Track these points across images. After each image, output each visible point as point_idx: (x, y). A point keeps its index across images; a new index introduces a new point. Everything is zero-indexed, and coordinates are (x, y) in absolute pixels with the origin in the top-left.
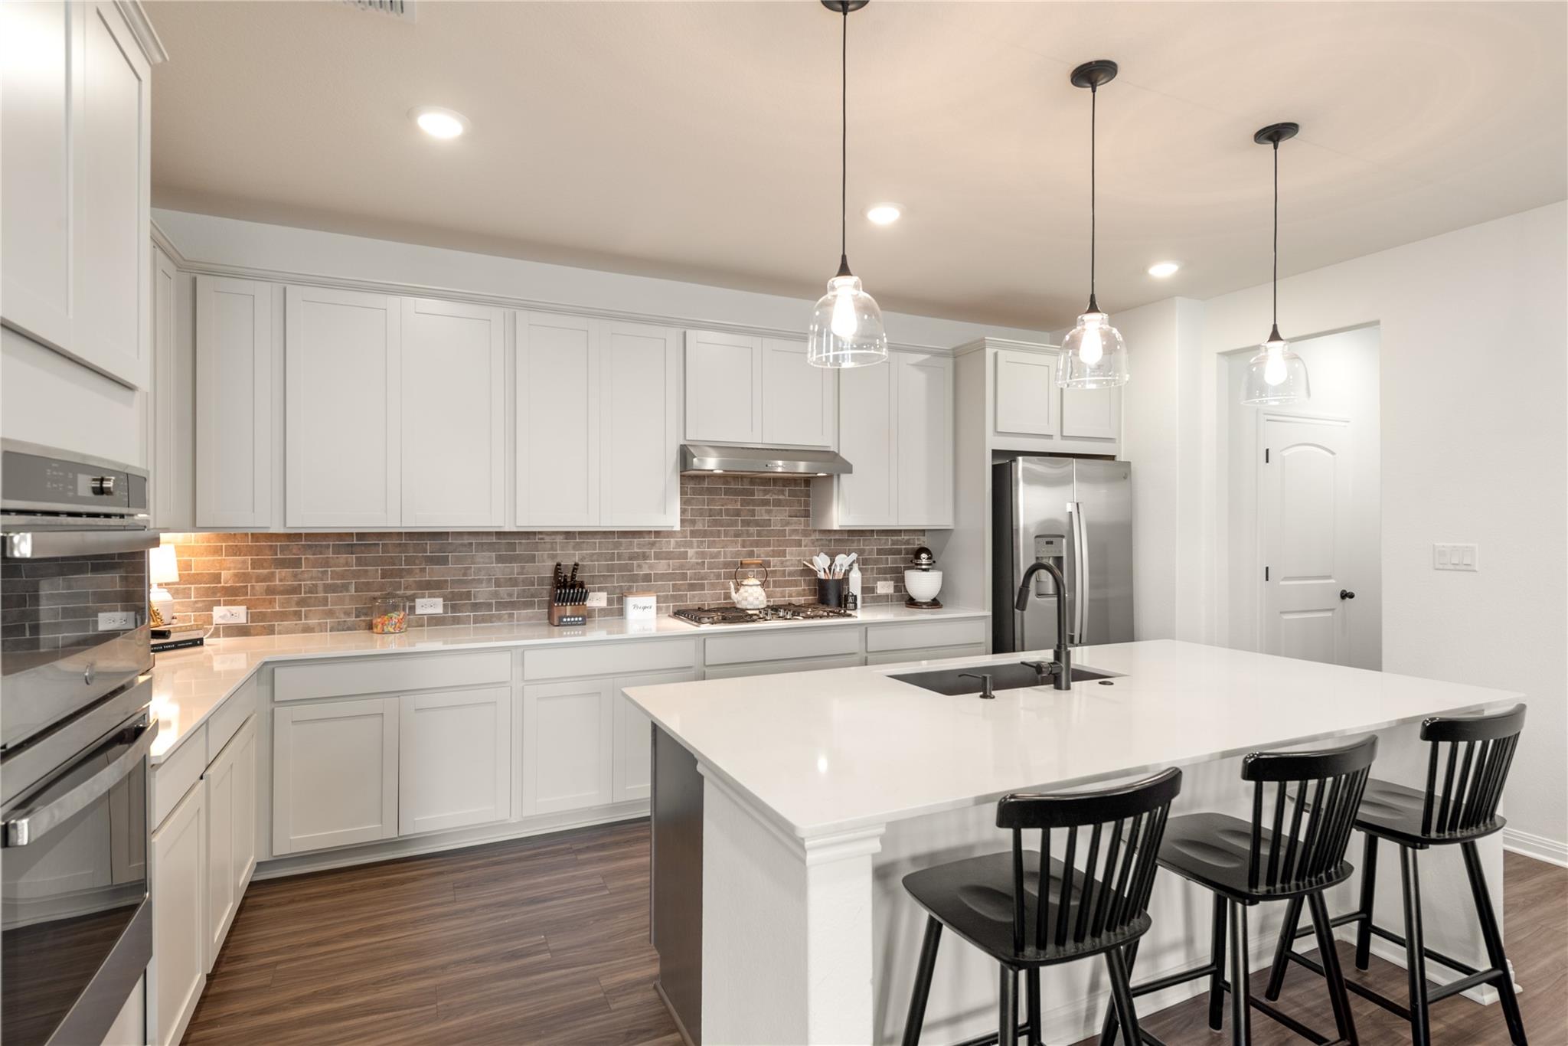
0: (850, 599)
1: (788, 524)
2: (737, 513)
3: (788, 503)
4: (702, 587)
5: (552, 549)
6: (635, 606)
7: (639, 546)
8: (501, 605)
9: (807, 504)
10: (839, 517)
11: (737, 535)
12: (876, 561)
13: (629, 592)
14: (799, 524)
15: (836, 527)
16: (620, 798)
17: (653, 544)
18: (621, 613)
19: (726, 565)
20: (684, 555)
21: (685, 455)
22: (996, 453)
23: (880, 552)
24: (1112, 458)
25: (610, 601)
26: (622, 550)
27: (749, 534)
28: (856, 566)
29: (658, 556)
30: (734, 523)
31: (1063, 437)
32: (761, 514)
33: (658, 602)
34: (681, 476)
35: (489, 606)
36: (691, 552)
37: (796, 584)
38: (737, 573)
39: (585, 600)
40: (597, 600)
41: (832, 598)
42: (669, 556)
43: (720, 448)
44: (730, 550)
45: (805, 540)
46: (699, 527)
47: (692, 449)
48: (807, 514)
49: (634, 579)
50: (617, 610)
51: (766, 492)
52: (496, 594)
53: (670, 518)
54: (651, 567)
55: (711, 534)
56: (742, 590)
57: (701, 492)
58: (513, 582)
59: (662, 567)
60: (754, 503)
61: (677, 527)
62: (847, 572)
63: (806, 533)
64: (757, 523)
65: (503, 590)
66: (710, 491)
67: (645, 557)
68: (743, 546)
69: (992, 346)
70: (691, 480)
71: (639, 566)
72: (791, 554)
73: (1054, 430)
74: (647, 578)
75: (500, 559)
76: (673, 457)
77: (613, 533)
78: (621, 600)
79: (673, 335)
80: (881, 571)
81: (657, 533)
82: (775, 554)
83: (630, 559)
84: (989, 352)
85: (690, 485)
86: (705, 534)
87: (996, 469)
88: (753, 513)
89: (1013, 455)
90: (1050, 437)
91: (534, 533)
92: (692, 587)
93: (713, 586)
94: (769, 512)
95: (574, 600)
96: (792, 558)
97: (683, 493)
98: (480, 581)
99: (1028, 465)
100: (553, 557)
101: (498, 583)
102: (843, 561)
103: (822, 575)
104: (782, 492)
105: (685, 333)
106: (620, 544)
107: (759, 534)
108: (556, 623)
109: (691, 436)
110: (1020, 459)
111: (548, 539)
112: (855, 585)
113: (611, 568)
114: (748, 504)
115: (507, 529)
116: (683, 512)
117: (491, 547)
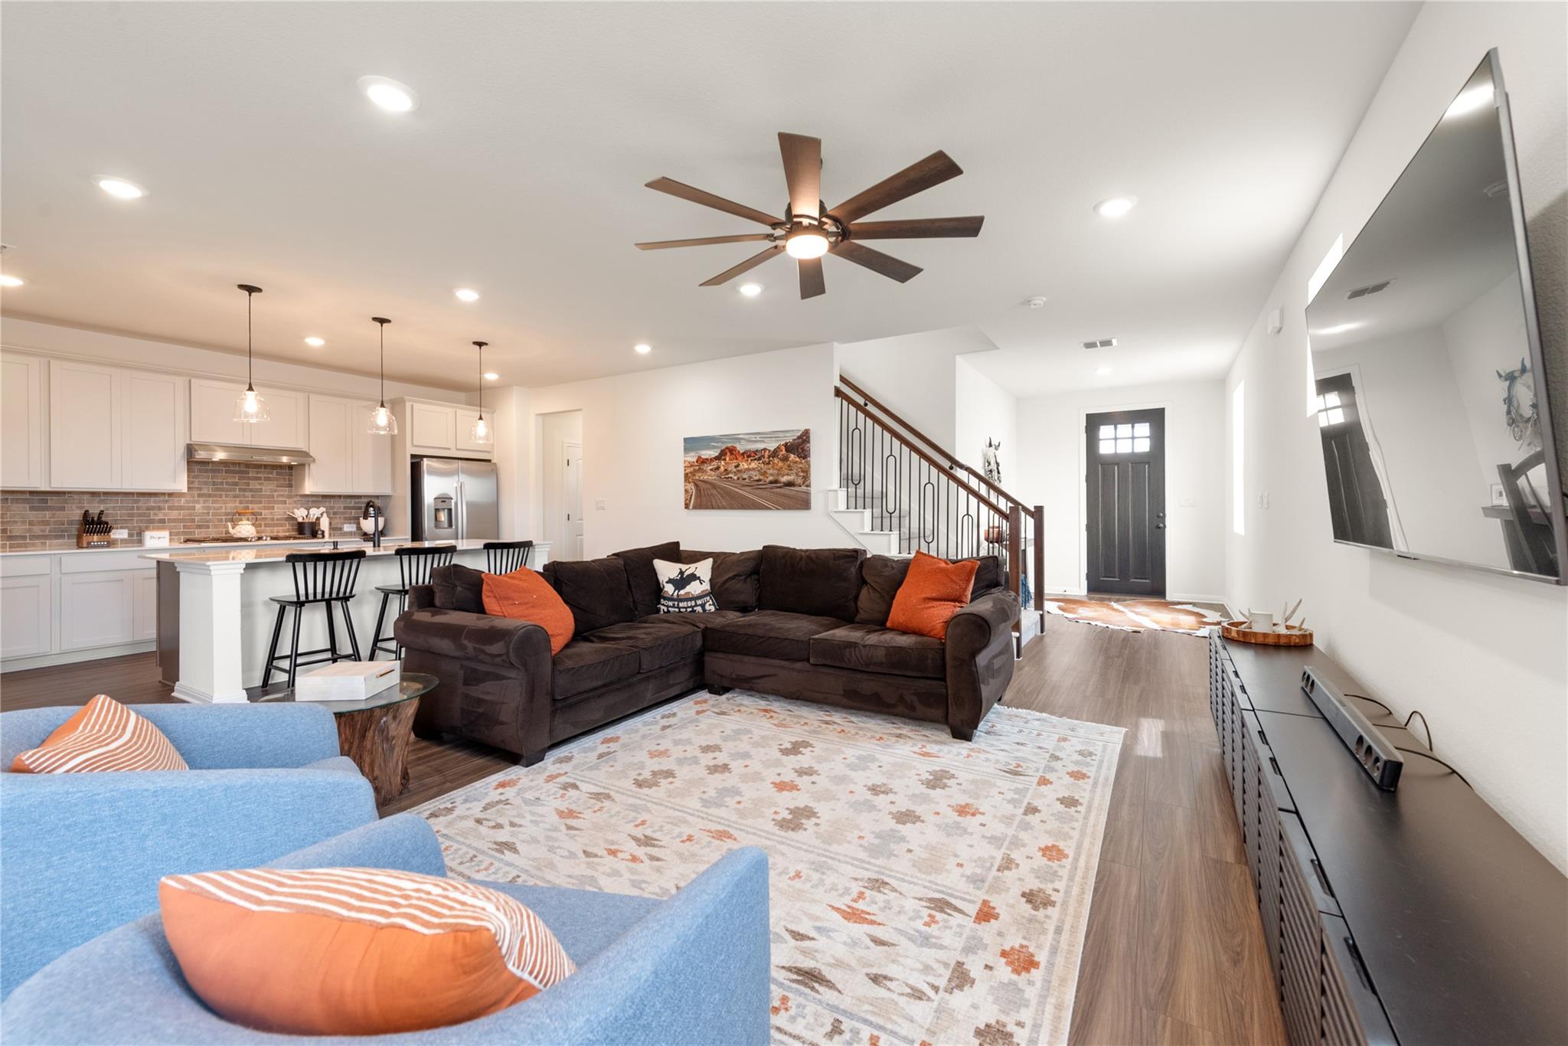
0: (320, 532)
1: (276, 491)
2: (236, 484)
3: (275, 479)
4: (208, 527)
5: (80, 503)
6: (151, 537)
7: (155, 502)
8: (33, 537)
9: (290, 480)
10: (310, 487)
11: (235, 496)
12: (343, 513)
13: (147, 528)
14: (285, 491)
15: (307, 492)
16: (138, 638)
17: (167, 501)
18: (140, 542)
19: (227, 514)
20: (194, 508)
21: (190, 450)
22: (413, 456)
23: (345, 508)
24: (489, 461)
25: (130, 535)
26: (140, 505)
27: (244, 496)
28: (325, 515)
29: (170, 508)
30: (235, 490)
31: (457, 449)
32: (255, 485)
33: (170, 535)
34: (188, 462)
35: (24, 538)
36: (198, 506)
37: (282, 525)
38: (235, 518)
39: (109, 532)
40: (119, 534)
41: (307, 531)
42: (180, 508)
43: (225, 447)
44: (232, 505)
45: (288, 501)
46: (205, 491)
47: (196, 447)
48: (290, 486)
49: (152, 521)
50: (137, 538)
51: (258, 473)
52: (30, 530)
53: (181, 484)
54: (165, 515)
55: (215, 496)
56: (237, 527)
57: (206, 471)
58: (47, 523)
59: (174, 514)
60: (249, 478)
61: (185, 490)
62: (318, 519)
63: (289, 497)
64: (251, 490)
65: (35, 528)
66: (213, 471)
67: (160, 508)
68: (241, 503)
69: (409, 401)
70: (195, 463)
71: (155, 514)
72: (278, 508)
73: (451, 445)
74: (162, 521)
75: (32, 509)
76: (181, 450)
77: (133, 494)
78: (140, 534)
79: (180, 382)
80: (345, 519)
81: (170, 495)
82: (265, 508)
83: (147, 510)
84: (408, 405)
85: (196, 468)
86: (209, 496)
87: (413, 464)
88: (248, 484)
89: (422, 457)
90: (449, 449)
91: (64, 493)
92: (199, 527)
93: (216, 526)
94: (261, 484)
95: (100, 532)
96: (279, 511)
97: (189, 471)
98: (15, 522)
99: (429, 463)
100: (81, 508)
101: (31, 523)
102: (315, 512)
103: (300, 520)
104: (272, 474)
105: (190, 381)
106: (139, 501)
107: (253, 496)
108: (85, 545)
109: (196, 438)
110: (425, 459)
111: (75, 497)
112: (324, 524)
113: (129, 515)
114: (244, 478)
115: (43, 489)
116: (189, 482)
117: (25, 501)
